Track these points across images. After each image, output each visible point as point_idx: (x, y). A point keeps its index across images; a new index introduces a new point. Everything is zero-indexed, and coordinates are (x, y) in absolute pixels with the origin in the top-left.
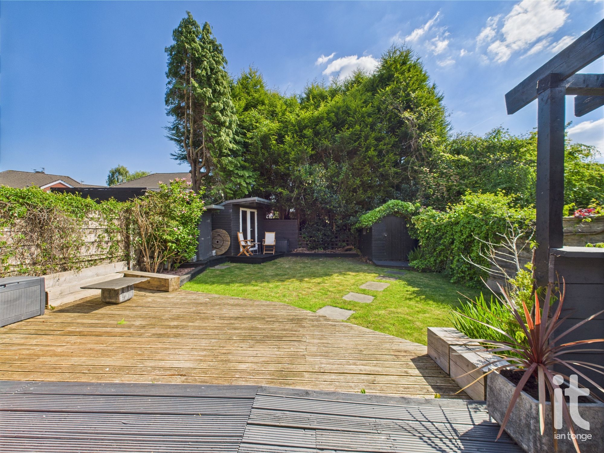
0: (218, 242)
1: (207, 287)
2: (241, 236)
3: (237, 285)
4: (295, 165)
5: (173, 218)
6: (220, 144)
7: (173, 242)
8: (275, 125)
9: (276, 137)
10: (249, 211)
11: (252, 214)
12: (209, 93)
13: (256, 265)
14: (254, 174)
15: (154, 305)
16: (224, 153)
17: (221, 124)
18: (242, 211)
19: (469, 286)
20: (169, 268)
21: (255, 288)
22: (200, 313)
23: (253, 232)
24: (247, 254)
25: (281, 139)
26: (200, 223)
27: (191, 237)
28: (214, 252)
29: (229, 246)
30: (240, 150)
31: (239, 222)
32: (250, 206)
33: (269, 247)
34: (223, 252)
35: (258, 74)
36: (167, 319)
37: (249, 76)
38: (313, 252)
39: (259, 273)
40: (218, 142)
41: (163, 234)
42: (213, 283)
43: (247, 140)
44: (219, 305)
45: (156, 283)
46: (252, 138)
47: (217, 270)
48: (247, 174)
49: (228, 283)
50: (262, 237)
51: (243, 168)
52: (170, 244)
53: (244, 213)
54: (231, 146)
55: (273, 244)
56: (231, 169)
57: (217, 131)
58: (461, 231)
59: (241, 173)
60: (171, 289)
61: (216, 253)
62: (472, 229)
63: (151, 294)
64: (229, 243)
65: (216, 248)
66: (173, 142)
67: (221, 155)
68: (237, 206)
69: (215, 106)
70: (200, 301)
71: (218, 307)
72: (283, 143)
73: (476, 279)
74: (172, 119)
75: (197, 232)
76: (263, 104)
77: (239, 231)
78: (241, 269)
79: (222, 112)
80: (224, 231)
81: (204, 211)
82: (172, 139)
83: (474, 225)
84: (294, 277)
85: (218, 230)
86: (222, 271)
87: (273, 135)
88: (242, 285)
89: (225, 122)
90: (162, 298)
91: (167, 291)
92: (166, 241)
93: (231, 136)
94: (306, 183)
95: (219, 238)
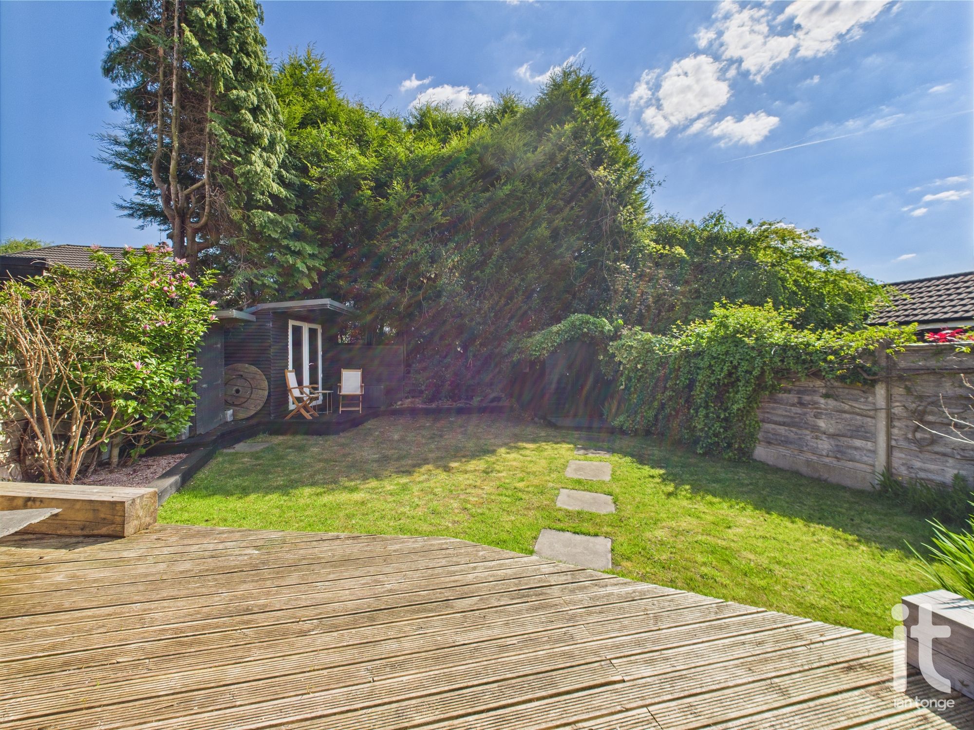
0: (238, 391)
1: (231, 506)
2: (291, 378)
3: (307, 491)
4: (407, 241)
5: (132, 338)
6: (251, 181)
7: (127, 397)
8: (369, 162)
9: (373, 184)
10: (306, 328)
11: (313, 333)
12: (226, 64)
13: (331, 437)
14: (322, 251)
16: (259, 201)
17: (252, 140)
18: (293, 326)
19: (730, 457)
21: (357, 496)
23: (313, 370)
24: (308, 416)
25: (381, 188)
26: (199, 350)
27: (178, 383)
28: (230, 412)
29: (264, 400)
30: (293, 201)
31: (287, 349)
32: (306, 316)
33: (351, 399)
34: (252, 413)
35: (323, 65)
36: (136, 664)
37: (305, 65)
38: (434, 405)
39: (345, 455)
40: (245, 174)
41: (101, 378)
42: (245, 492)
43: (308, 182)
44: (294, 566)
45: (81, 516)
46: (320, 180)
47: (244, 455)
48: (309, 250)
49: (285, 489)
50: (333, 380)
51: (298, 236)
52: (121, 402)
53: (297, 331)
54: (275, 188)
55: (358, 392)
56: (275, 236)
57: (243, 153)
58: (710, 366)
59: (296, 245)
60: (129, 529)
61: (234, 415)
62: (735, 363)
64: (266, 393)
65: (233, 405)
66: (121, 173)
67: (250, 204)
68: (283, 316)
69: (238, 98)
70: (233, 562)
72: (385, 196)
73: (736, 446)
75: (194, 370)
76: (335, 121)
77: (287, 366)
78: (301, 449)
79: (255, 111)
80: (253, 368)
81: (212, 324)
83: (737, 356)
84: (426, 461)
85: (239, 366)
86: (255, 456)
87: (365, 179)
88: (320, 490)
89: (260, 136)
91: (118, 536)
92: (108, 396)
93: (275, 167)
94: (425, 277)
95: (240, 382)
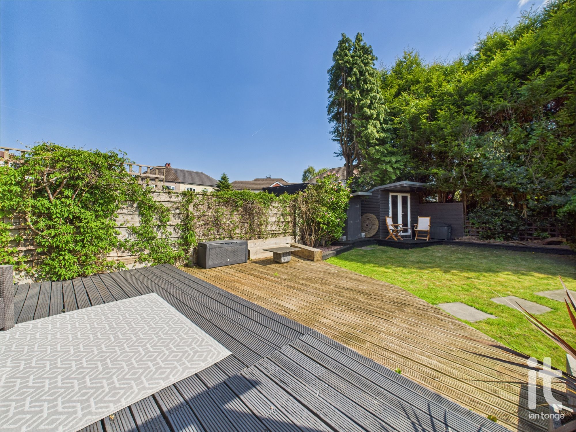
0: (367, 225)
1: (345, 263)
2: (389, 221)
3: (373, 265)
4: (452, 140)
5: (324, 205)
6: (368, 138)
7: (324, 224)
8: (427, 102)
9: (427, 115)
10: (400, 196)
11: (404, 199)
12: (357, 94)
13: (403, 250)
14: (403, 157)
15: (299, 268)
16: (372, 143)
17: (368, 118)
18: (392, 196)
20: (324, 244)
21: (386, 270)
22: (324, 279)
23: (405, 217)
24: (396, 239)
25: (432, 115)
26: (348, 208)
27: (338, 220)
28: (363, 234)
29: (377, 230)
30: (389, 137)
31: (389, 207)
32: (401, 190)
33: (423, 233)
34: (372, 235)
35: (413, 54)
36: (300, 278)
37: (404, 60)
38: (486, 242)
39: (401, 257)
40: (365, 135)
41: (317, 218)
42: (352, 260)
43: (395, 126)
44: (342, 277)
45: (307, 254)
46: (400, 123)
47: (362, 250)
48: (394, 159)
49: (364, 263)
50: (415, 221)
51: (392, 154)
52: (321, 225)
53: (395, 199)
54: (377, 136)
55: (428, 229)
56: (378, 157)
57: (365, 125)
59: (387, 159)
60: (315, 259)
61: (365, 235)
63: (302, 261)
64: (378, 227)
65: (365, 231)
67: (369, 145)
68: (387, 191)
69: (362, 104)
70: (330, 272)
71: (339, 278)
72: (436, 119)
74: (334, 124)
75: (345, 216)
76: (418, 82)
77: (388, 216)
78: (384, 252)
79: (369, 107)
80: (373, 216)
81: (351, 198)
82: (334, 140)
84: (439, 266)
85: (368, 214)
86: (365, 252)
87: (425, 113)
88: (376, 265)
89: (372, 115)
90: (307, 264)
91: (312, 260)
92: (319, 223)
93: (379, 126)
94: (472, 157)
95: (368, 221)
